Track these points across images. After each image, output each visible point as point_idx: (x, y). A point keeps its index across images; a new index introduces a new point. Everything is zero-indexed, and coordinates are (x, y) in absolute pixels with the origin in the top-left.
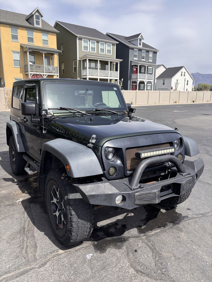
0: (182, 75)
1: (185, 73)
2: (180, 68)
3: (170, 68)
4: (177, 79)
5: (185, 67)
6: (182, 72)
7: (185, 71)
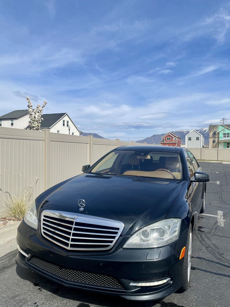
0: (64, 125)
1: (68, 122)
2: (62, 115)
3: (47, 114)
4: (58, 130)
5: (67, 115)
6: (64, 121)
7: (69, 120)
